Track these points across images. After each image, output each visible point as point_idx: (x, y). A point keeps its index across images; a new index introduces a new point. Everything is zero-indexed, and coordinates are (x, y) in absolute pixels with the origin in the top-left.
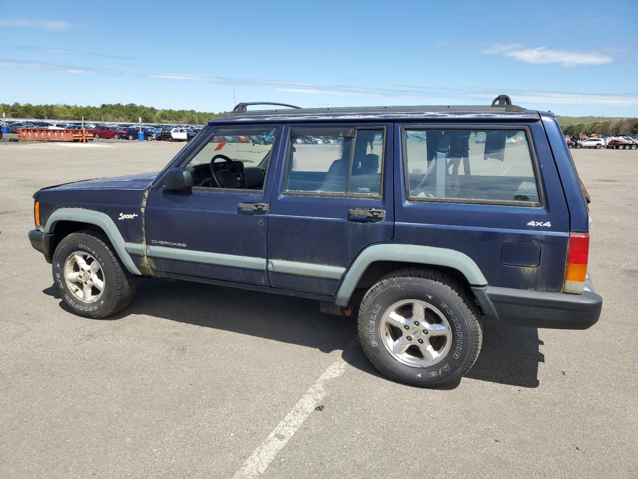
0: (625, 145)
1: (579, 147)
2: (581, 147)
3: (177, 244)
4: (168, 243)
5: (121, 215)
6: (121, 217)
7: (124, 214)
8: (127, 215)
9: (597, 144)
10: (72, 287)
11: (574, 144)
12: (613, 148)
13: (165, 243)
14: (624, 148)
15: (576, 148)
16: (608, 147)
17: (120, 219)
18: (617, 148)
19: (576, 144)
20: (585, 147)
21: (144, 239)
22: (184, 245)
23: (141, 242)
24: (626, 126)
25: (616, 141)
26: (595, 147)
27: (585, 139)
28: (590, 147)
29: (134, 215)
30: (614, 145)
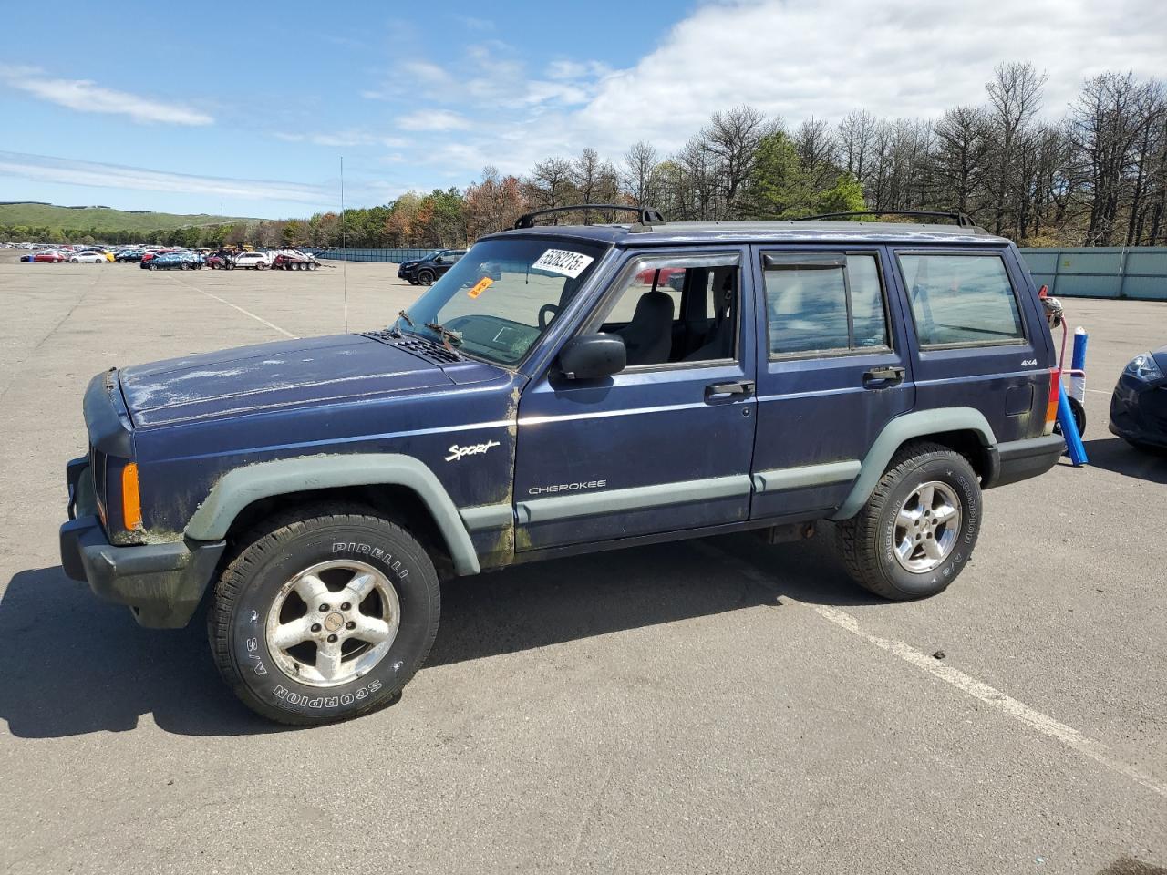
0: (299, 264)
1: (231, 267)
2: (235, 266)
3: (586, 485)
4: (566, 487)
5: (452, 450)
6: (453, 454)
7: (460, 446)
8: (471, 447)
9: (259, 262)
10: (285, 662)
11: (223, 262)
12: (281, 268)
13: (561, 487)
14: (299, 269)
15: (227, 269)
16: (273, 267)
17: (448, 459)
18: (289, 268)
19: (228, 262)
20: (240, 268)
21: (510, 490)
22: (601, 483)
23: (499, 500)
24: (272, 233)
25: (284, 257)
26: (256, 268)
27: (236, 254)
28: (247, 268)
29: (490, 444)
30: (283, 264)
